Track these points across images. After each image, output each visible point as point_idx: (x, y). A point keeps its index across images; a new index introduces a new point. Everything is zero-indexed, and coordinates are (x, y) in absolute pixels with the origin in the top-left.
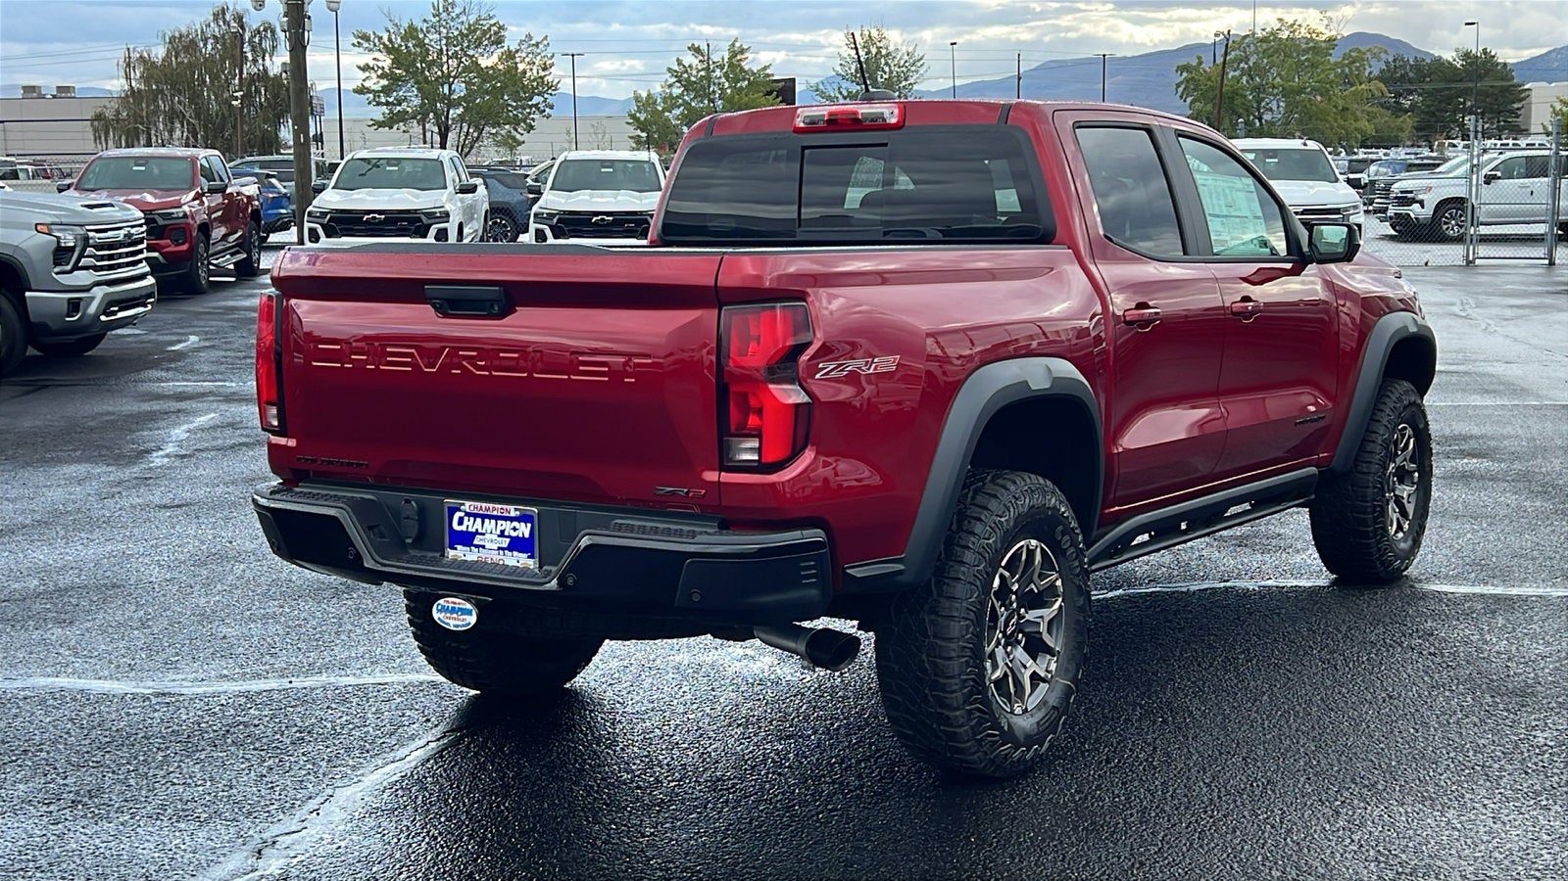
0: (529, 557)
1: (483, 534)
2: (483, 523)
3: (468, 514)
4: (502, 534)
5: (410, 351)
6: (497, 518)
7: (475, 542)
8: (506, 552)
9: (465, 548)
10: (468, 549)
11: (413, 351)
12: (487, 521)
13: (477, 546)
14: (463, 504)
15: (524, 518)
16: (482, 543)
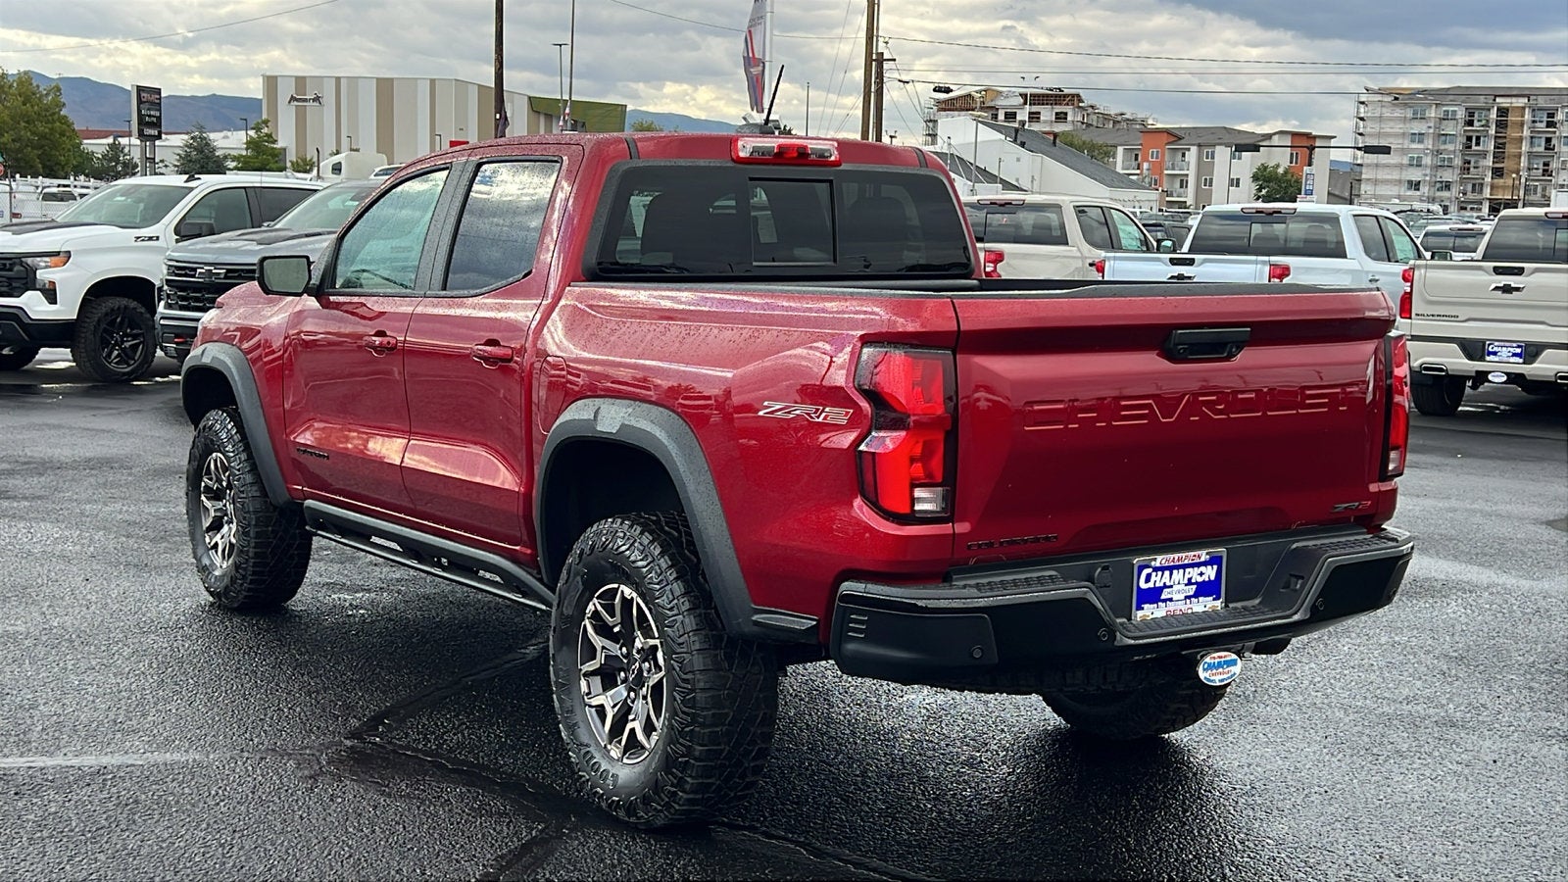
0: (1214, 600)
1: (1171, 587)
2: (1171, 575)
3: (1156, 569)
4: (1190, 583)
5: (1147, 402)
6: (1184, 567)
7: (1163, 597)
8: (1193, 599)
9: (1152, 606)
10: (1155, 605)
11: (1150, 401)
12: (1175, 572)
13: (1165, 601)
14: (1155, 560)
15: (1214, 561)
16: (1169, 596)
